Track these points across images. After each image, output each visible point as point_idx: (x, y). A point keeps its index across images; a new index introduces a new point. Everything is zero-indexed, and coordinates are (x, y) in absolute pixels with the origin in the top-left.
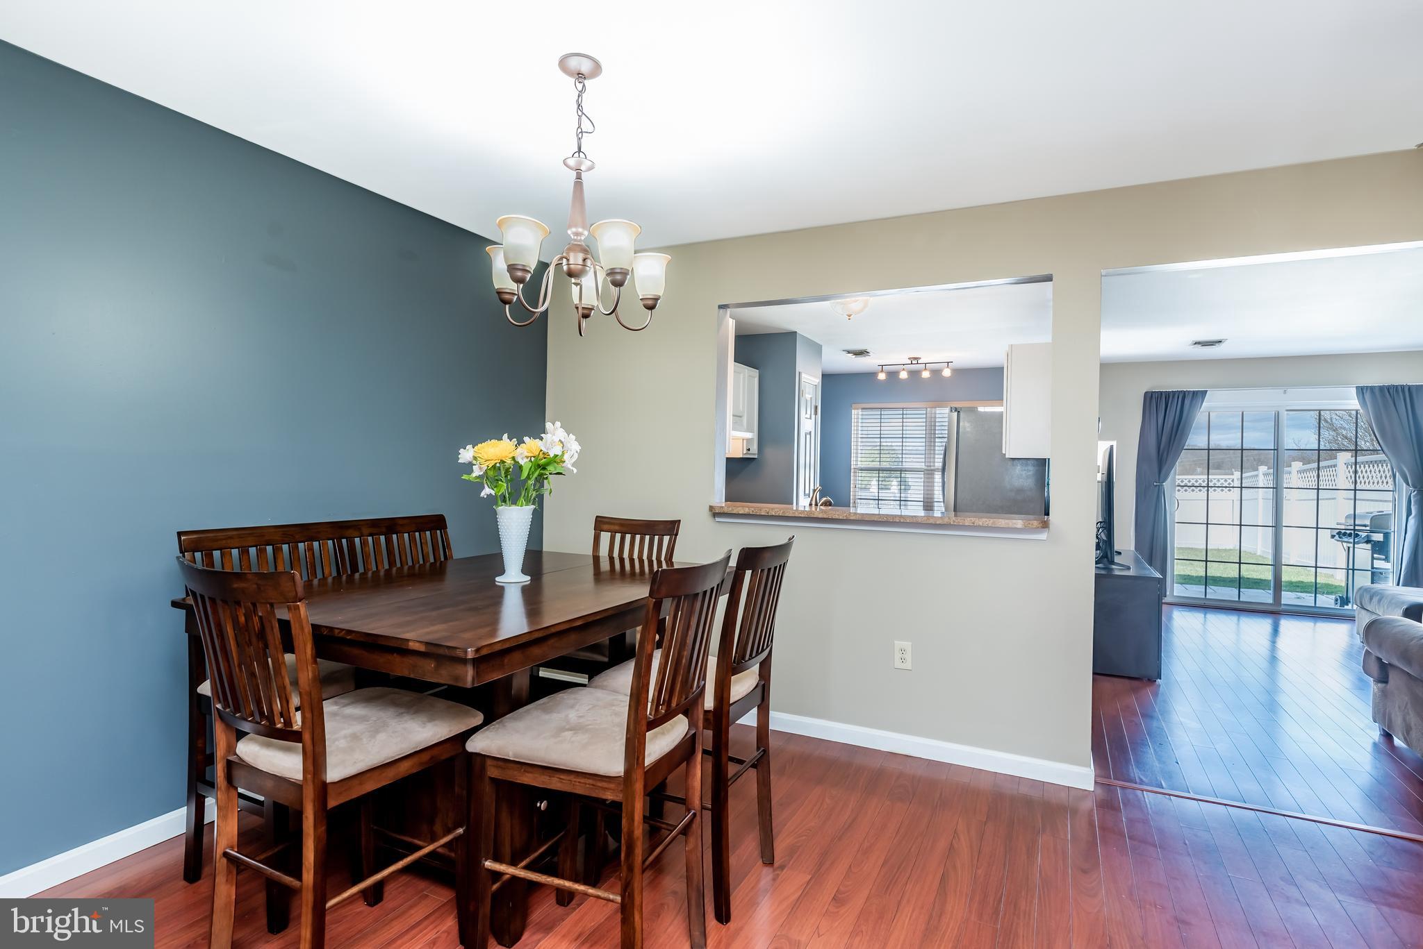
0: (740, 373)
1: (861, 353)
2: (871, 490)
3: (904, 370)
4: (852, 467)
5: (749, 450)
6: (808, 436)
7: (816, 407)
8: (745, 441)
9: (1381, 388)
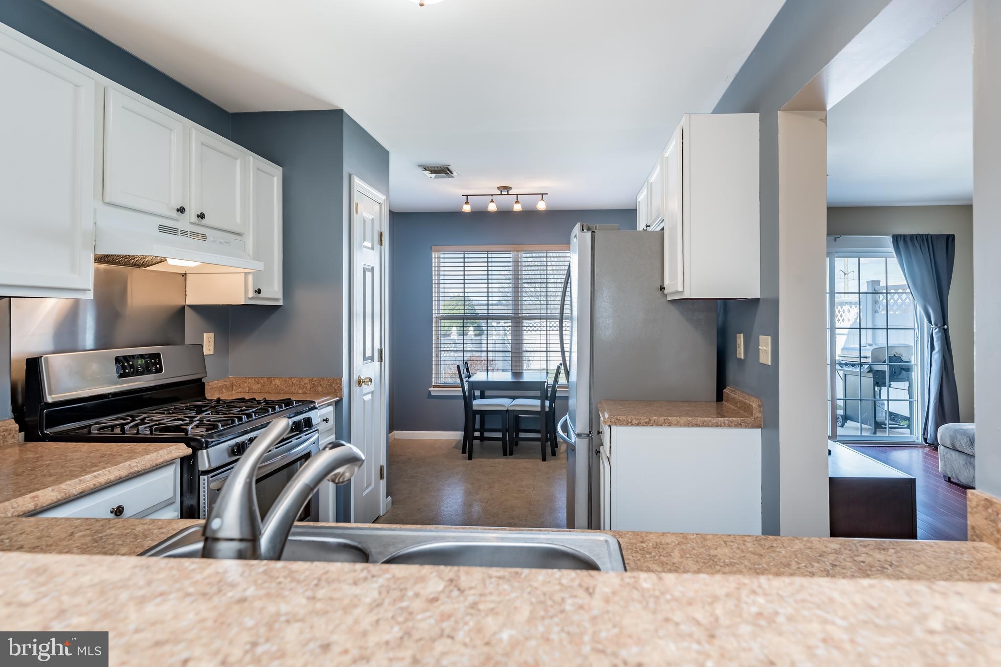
0: (236, 159)
1: (443, 171)
2: (452, 337)
3: (492, 201)
4: (434, 317)
5: (259, 291)
6: (369, 274)
7: (381, 235)
8: (250, 277)
9: (912, 237)
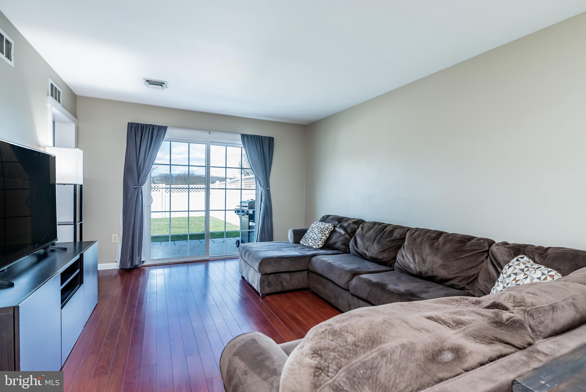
9: (251, 136)
